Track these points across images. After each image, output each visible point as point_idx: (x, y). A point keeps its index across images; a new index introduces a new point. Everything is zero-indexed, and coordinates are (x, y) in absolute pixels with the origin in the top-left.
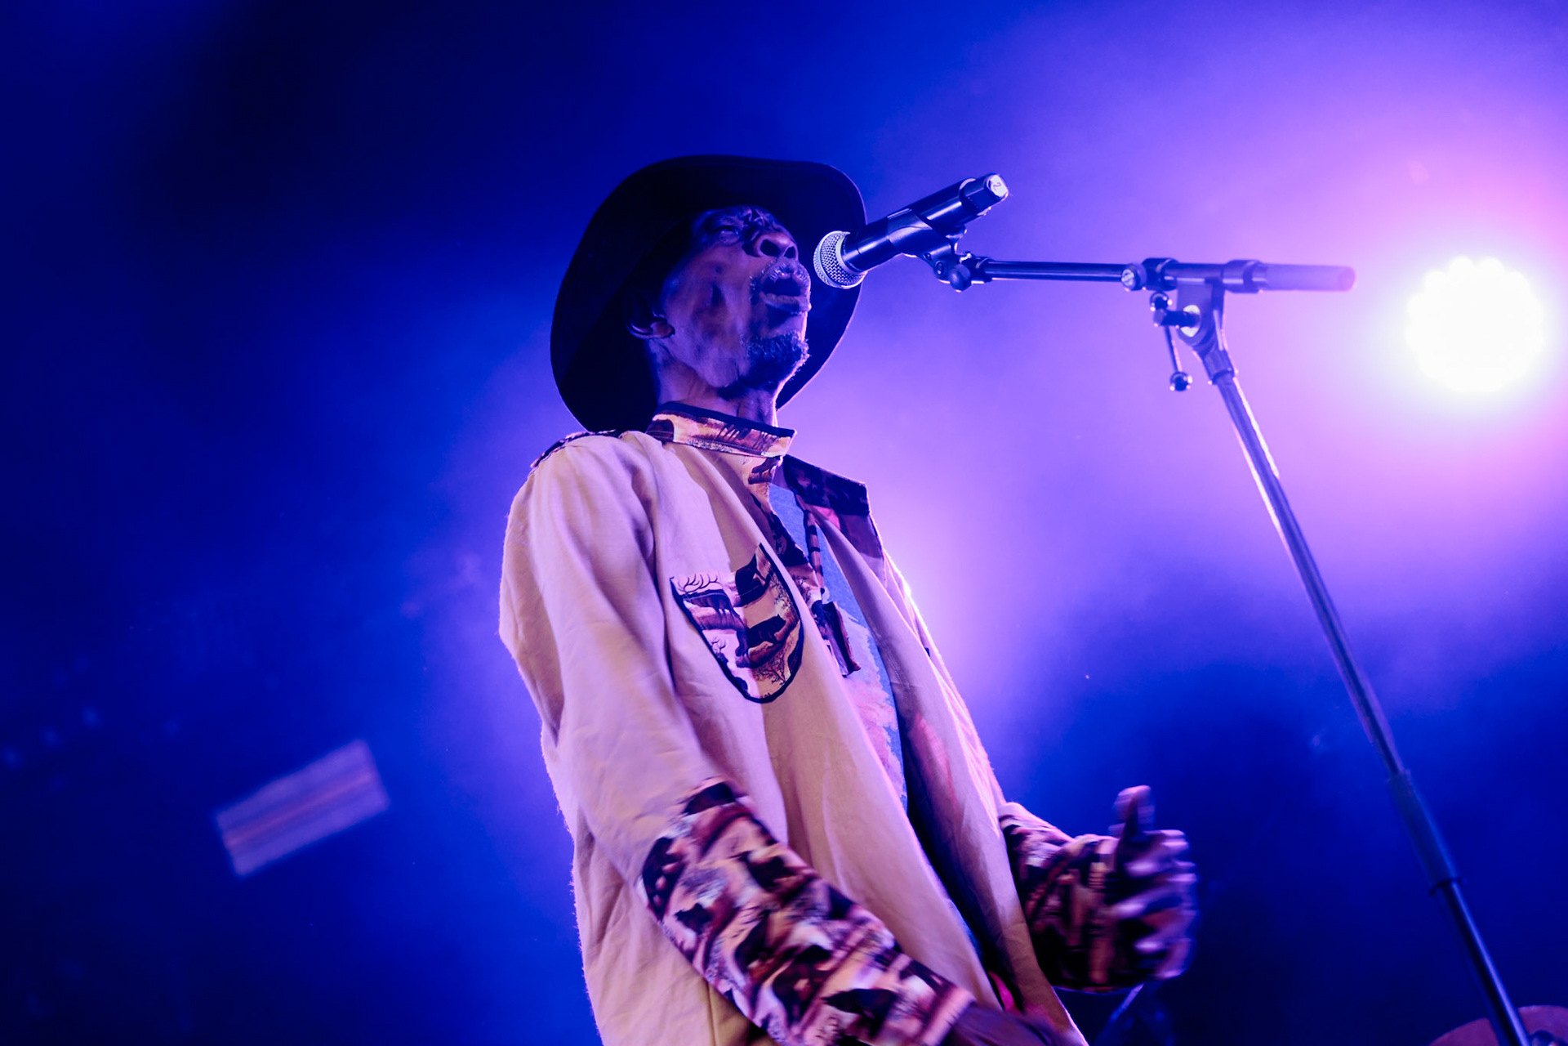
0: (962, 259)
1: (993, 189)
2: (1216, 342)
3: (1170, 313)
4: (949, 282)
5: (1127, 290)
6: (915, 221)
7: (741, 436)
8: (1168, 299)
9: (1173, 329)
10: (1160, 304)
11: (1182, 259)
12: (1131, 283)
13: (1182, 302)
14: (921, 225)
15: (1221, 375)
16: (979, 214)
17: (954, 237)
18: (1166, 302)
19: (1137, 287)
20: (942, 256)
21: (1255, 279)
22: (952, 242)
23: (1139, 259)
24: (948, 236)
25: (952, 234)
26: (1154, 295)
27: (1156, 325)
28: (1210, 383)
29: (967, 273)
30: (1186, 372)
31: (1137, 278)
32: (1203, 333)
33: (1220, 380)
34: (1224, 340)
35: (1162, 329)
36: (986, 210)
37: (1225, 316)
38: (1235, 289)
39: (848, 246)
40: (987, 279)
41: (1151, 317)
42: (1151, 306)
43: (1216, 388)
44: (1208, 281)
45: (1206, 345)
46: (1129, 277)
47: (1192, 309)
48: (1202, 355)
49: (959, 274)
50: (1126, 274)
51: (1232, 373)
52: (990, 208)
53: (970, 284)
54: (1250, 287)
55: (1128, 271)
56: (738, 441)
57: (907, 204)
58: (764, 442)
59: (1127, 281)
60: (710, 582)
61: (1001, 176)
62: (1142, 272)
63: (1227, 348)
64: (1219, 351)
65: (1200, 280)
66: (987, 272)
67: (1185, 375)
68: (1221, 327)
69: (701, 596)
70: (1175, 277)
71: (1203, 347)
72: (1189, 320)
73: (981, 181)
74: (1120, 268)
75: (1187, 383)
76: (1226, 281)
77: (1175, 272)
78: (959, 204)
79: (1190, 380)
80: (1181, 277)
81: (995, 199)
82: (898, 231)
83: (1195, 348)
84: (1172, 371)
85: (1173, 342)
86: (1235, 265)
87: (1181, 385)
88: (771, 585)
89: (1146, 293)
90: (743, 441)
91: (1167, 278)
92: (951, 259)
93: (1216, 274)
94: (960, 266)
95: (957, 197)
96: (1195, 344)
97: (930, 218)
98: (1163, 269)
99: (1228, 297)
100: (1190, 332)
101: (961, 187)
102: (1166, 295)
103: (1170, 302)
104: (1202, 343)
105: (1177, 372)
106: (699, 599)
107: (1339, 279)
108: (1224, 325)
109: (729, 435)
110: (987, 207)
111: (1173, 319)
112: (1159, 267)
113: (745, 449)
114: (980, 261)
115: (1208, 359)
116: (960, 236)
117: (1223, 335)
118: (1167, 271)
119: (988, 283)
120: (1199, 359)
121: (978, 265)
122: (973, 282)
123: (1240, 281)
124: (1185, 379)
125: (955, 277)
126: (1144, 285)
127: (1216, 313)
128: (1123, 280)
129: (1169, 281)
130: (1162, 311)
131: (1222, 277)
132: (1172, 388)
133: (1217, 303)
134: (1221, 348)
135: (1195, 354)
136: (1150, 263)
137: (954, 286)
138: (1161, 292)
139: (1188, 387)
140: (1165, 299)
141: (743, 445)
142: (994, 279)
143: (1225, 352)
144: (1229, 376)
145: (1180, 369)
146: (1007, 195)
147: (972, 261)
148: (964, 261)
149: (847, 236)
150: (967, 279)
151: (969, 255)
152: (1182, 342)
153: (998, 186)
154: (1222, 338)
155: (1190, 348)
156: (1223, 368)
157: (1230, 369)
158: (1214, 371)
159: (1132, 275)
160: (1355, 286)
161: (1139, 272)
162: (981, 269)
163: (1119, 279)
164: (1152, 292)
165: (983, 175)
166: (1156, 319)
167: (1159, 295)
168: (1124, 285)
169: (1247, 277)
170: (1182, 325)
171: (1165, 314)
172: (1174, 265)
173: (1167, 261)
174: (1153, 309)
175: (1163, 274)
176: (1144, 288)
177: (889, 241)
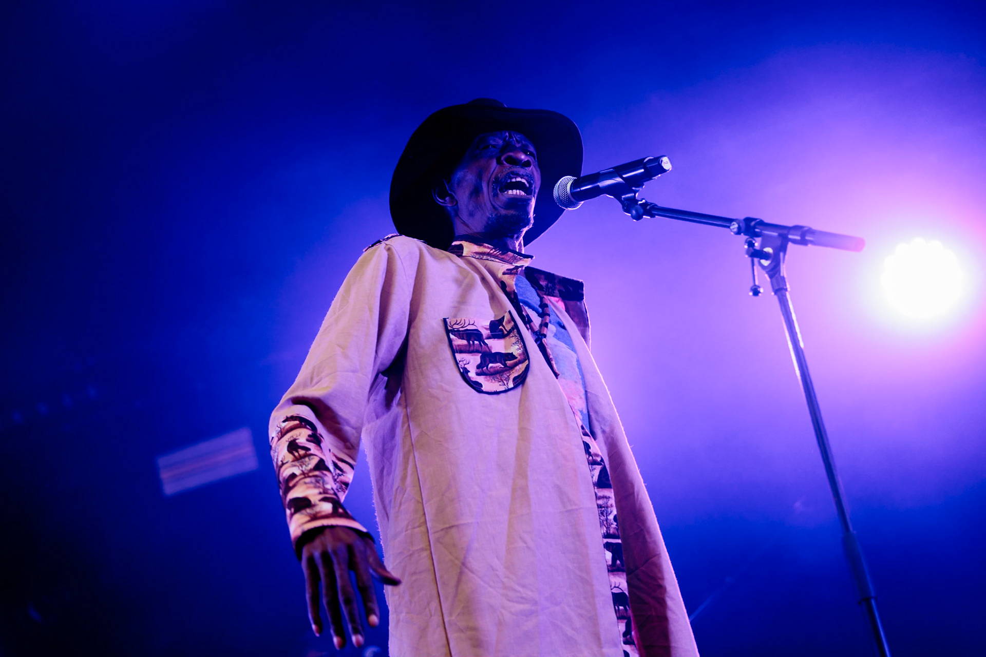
0: (640, 202)
1: (663, 165)
2: (779, 271)
3: (756, 250)
4: (630, 215)
5: (732, 233)
6: (616, 177)
7: (502, 254)
8: (756, 242)
9: (756, 260)
10: (751, 245)
11: (767, 220)
12: (735, 230)
13: (763, 245)
14: (619, 180)
15: (780, 290)
16: (653, 178)
17: (637, 189)
18: (754, 244)
19: (739, 232)
20: (628, 199)
21: (807, 238)
22: (635, 192)
23: (742, 217)
24: (633, 188)
25: (636, 187)
26: (747, 239)
27: (747, 256)
28: (773, 294)
29: (642, 211)
30: (760, 286)
31: (739, 228)
32: (774, 264)
33: (779, 293)
34: (784, 271)
35: (750, 259)
36: (657, 177)
37: (786, 256)
38: (795, 242)
39: (574, 185)
40: (652, 216)
41: (744, 252)
42: (745, 245)
43: (776, 298)
44: (780, 235)
45: (774, 272)
46: (735, 226)
47: (769, 250)
48: (771, 277)
49: (637, 211)
50: (734, 225)
51: (786, 290)
52: (659, 175)
53: (642, 217)
54: (803, 242)
55: (734, 223)
56: (500, 256)
57: (613, 166)
58: (515, 259)
59: (733, 229)
60: (469, 324)
61: (668, 158)
62: (743, 225)
63: (785, 276)
64: (781, 277)
65: (775, 234)
66: (653, 212)
67: (759, 287)
68: (783, 262)
69: (461, 333)
70: (761, 230)
71: (771, 273)
72: (766, 256)
73: (657, 160)
74: (730, 221)
75: (759, 292)
76: (790, 237)
77: (761, 227)
78: (643, 170)
79: (762, 290)
80: (765, 230)
81: (664, 171)
82: (605, 181)
83: (767, 273)
84: (751, 284)
85: (755, 267)
86: (797, 228)
87: (756, 292)
88: (511, 336)
89: (743, 237)
90: (503, 256)
91: (757, 230)
92: (634, 201)
93: (785, 232)
94: (638, 206)
95: (642, 166)
96: (767, 270)
97: (624, 176)
98: (755, 225)
99: (790, 245)
100: (765, 263)
101: (645, 161)
102: (754, 240)
103: (756, 244)
104: (772, 270)
105: (755, 285)
106: (459, 334)
107: (856, 244)
108: (786, 261)
109: (495, 253)
110: (658, 175)
111: (756, 254)
112: (753, 223)
113: (503, 260)
114: (650, 205)
115: (774, 280)
116: (640, 189)
117: (784, 266)
118: (757, 226)
119: (652, 218)
120: (768, 279)
121: (648, 207)
122: (644, 217)
123: (798, 238)
124: (759, 289)
125: (634, 212)
126: (742, 233)
127: (782, 254)
128: (731, 227)
129: (757, 232)
130: (751, 249)
131: (788, 234)
132: (751, 294)
133: (783, 248)
134: (782, 275)
135: (766, 276)
136: (748, 220)
137: (633, 217)
138: (751, 238)
139: (760, 295)
140: (754, 242)
141: (502, 258)
142: (656, 216)
143: (783, 278)
144: (784, 291)
145: (757, 283)
146: (670, 169)
147: (646, 204)
148: (640, 204)
149: (575, 180)
150: (641, 214)
151: (644, 201)
152: (760, 268)
153: (666, 164)
154: (783, 268)
155: (764, 272)
156: (781, 286)
157: (785, 288)
158: (776, 288)
159: (736, 226)
160: (865, 249)
161: (741, 224)
162: (651, 210)
163: (729, 227)
164: (747, 237)
165: (659, 156)
166: (748, 252)
167: (751, 239)
168: (732, 231)
169: (803, 235)
170: (762, 258)
171: (753, 251)
172: (761, 223)
173: (758, 220)
174: (746, 247)
175: (754, 227)
176: (742, 234)
177: (598, 186)
